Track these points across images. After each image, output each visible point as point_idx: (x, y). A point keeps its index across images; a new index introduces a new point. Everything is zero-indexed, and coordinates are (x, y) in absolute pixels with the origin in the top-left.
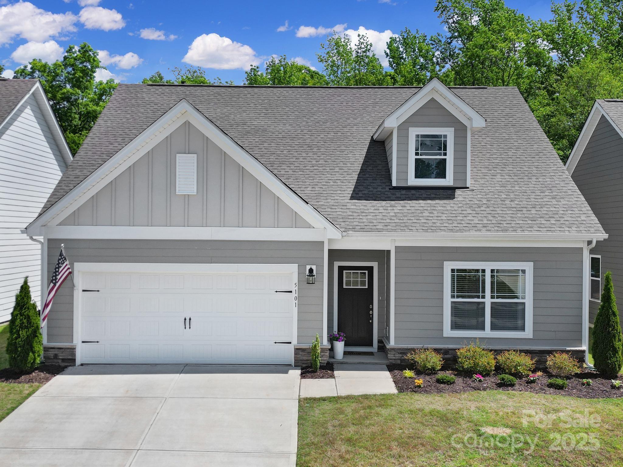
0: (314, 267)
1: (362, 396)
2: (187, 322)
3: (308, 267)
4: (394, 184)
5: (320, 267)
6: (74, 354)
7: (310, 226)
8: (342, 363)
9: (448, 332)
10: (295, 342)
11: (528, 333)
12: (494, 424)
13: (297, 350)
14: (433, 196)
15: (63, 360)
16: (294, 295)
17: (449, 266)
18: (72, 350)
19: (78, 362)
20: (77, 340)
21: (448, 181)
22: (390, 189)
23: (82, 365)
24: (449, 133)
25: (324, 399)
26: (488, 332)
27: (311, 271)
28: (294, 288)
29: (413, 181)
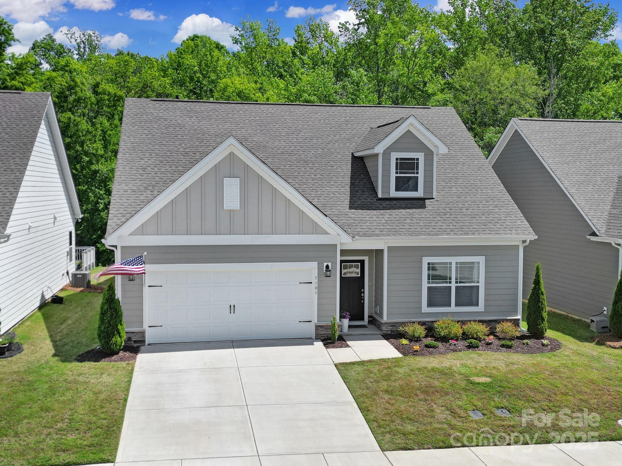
0: (330, 264)
1: (380, 360)
2: (232, 308)
3: (325, 264)
4: (380, 196)
5: (334, 263)
6: (144, 337)
7: (326, 233)
8: (348, 335)
9: (425, 309)
10: (315, 320)
11: (481, 307)
12: (477, 375)
13: (317, 327)
14: (410, 205)
15: (135, 342)
16: (315, 285)
17: (426, 260)
18: (143, 333)
19: (147, 343)
20: (145, 326)
21: (420, 193)
22: (377, 200)
23: (149, 344)
24: (420, 156)
25: (353, 363)
26: (453, 308)
27: (327, 267)
28: (315, 281)
29: (394, 193)
